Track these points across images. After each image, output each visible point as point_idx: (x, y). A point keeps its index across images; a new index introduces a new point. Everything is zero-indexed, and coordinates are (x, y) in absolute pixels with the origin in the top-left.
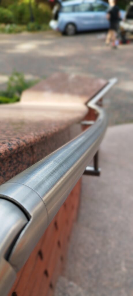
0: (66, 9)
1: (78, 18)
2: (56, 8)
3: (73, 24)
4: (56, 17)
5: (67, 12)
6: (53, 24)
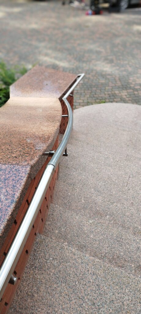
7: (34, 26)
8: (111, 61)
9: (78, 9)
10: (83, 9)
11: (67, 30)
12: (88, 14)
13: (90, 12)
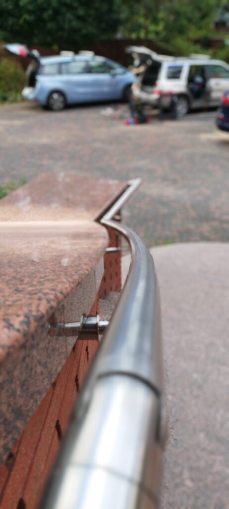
0: (47, 70)
1: (67, 83)
2: (30, 68)
3: (59, 92)
4: (32, 82)
5: (50, 74)
6: (27, 92)
7: (45, 140)
8: (174, 182)
9: (112, 118)
10: (121, 118)
11: (98, 145)
12: (128, 124)
13: (131, 120)
